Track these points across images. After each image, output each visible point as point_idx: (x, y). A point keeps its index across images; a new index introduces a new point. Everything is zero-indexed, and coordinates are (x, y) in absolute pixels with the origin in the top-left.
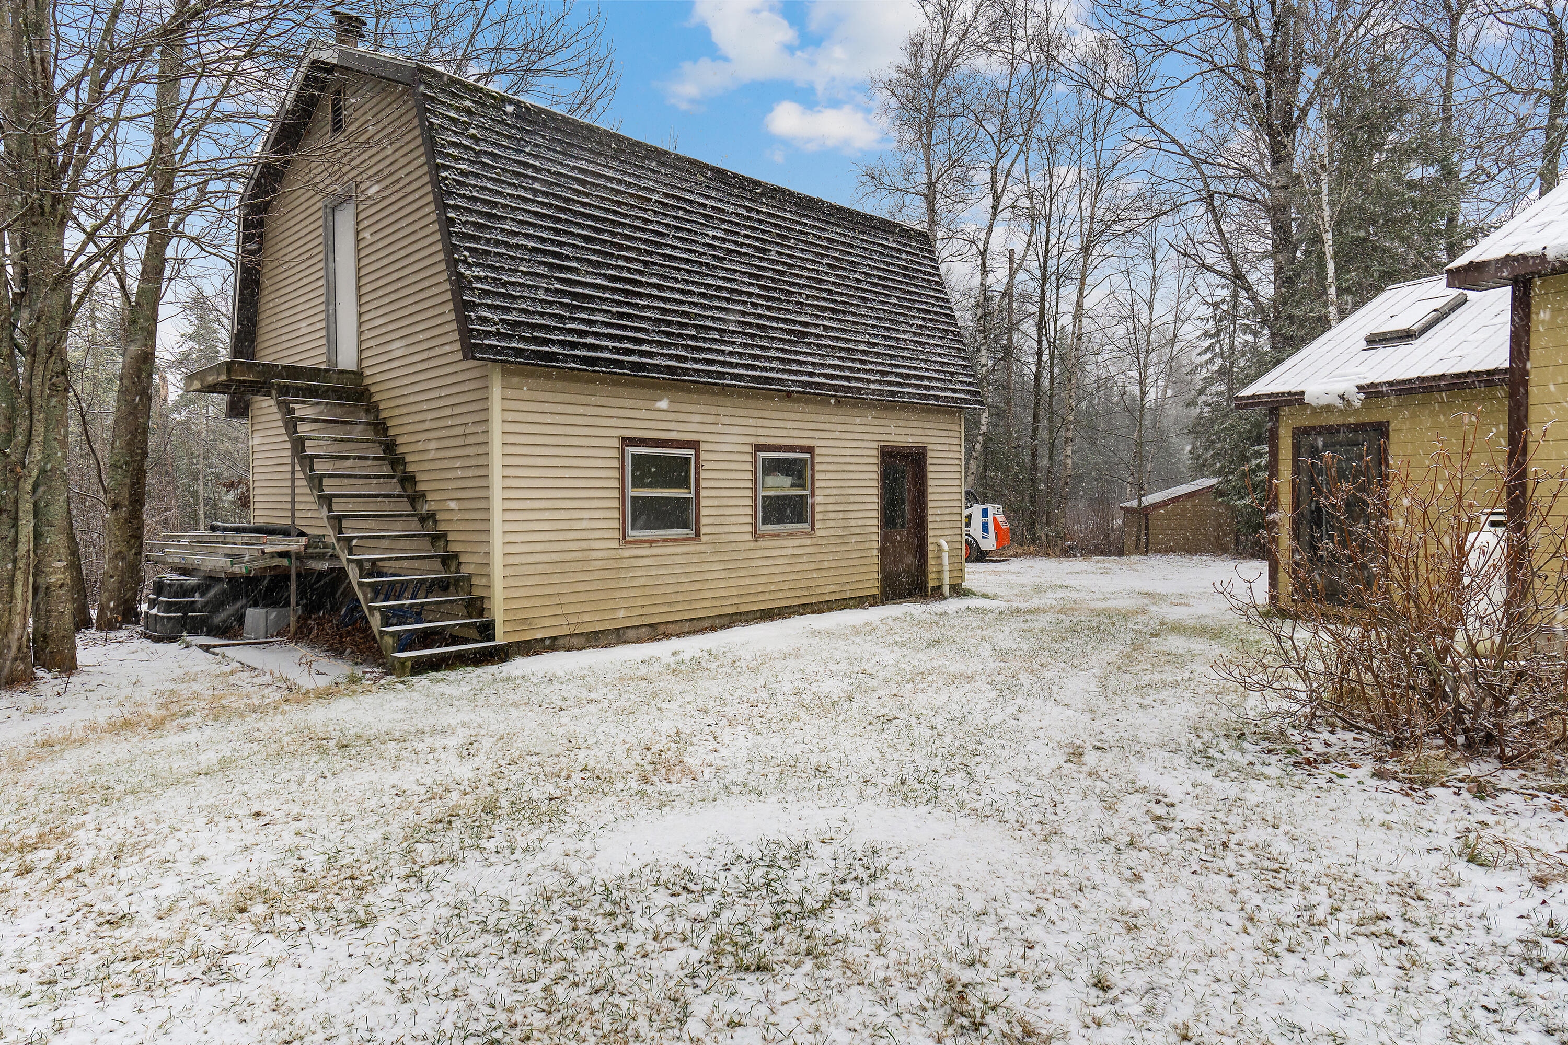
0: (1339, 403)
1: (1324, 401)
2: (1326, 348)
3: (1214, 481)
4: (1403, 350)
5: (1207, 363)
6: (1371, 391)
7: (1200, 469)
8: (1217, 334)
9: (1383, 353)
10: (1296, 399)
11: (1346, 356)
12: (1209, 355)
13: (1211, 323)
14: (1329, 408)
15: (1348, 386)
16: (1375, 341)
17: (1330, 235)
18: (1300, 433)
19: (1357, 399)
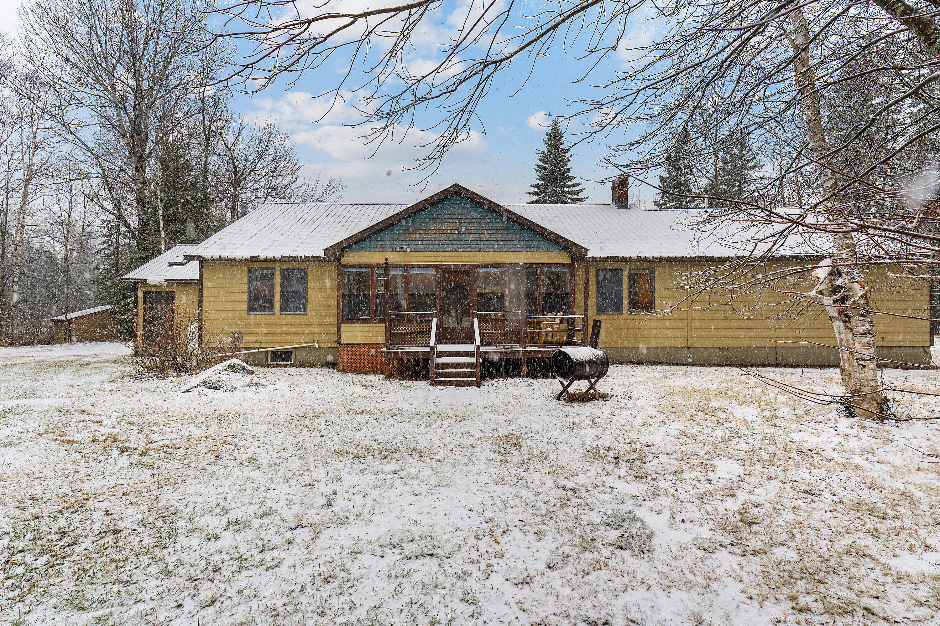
0: (158, 284)
1: (154, 283)
2: (155, 264)
3: (109, 307)
4: (179, 268)
5: (103, 249)
6: (170, 282)
7: (101, 300)
8: (110, 235)
9: (174, 269)
10: (144, 282)
11: (162, 268)
12: (105, 245)
13: (106, 230)
14: (155, 286)
15: (162, 279)
16: (171, 264)
17: (161, 212)
18: (145, 293)
19: (164, 284)
